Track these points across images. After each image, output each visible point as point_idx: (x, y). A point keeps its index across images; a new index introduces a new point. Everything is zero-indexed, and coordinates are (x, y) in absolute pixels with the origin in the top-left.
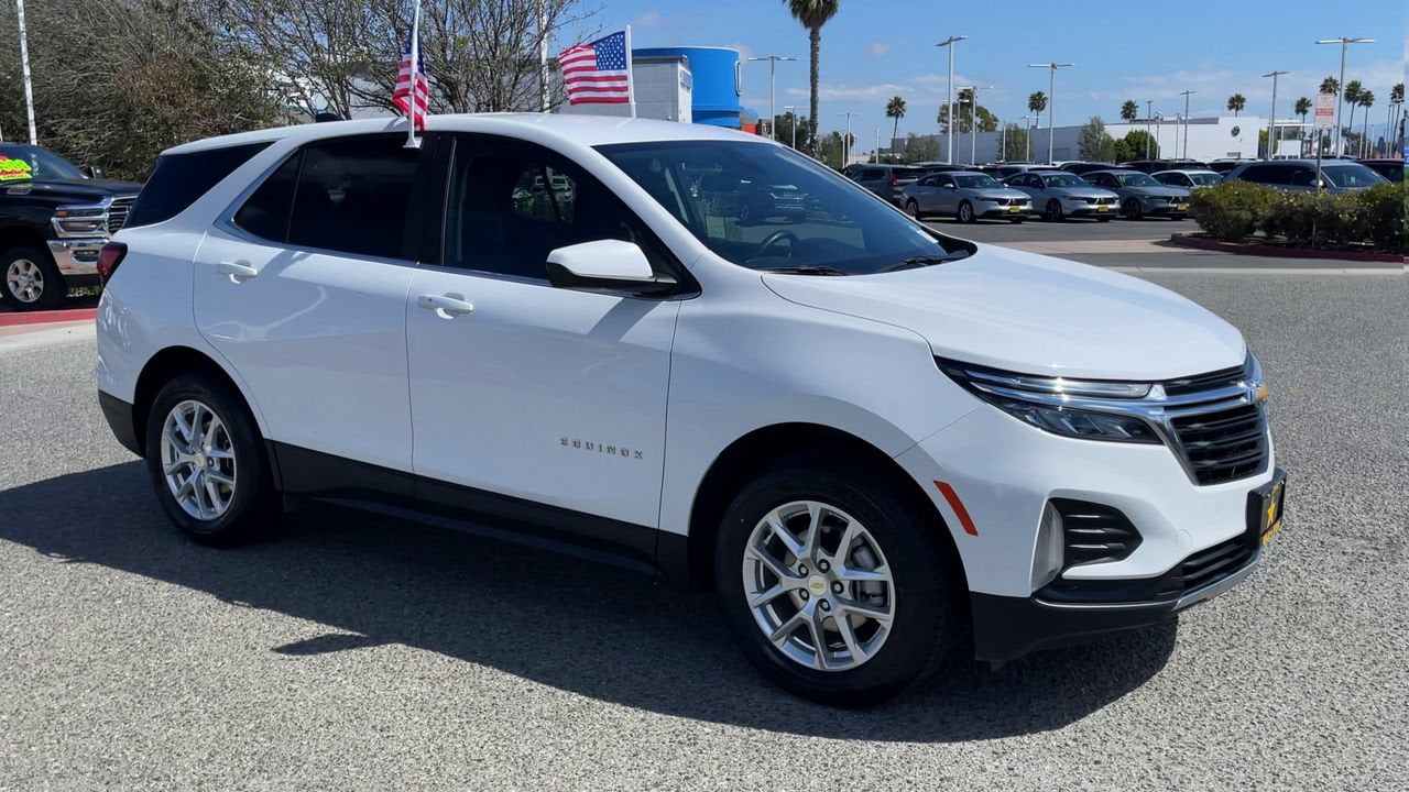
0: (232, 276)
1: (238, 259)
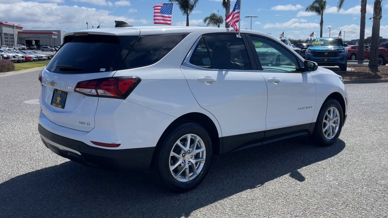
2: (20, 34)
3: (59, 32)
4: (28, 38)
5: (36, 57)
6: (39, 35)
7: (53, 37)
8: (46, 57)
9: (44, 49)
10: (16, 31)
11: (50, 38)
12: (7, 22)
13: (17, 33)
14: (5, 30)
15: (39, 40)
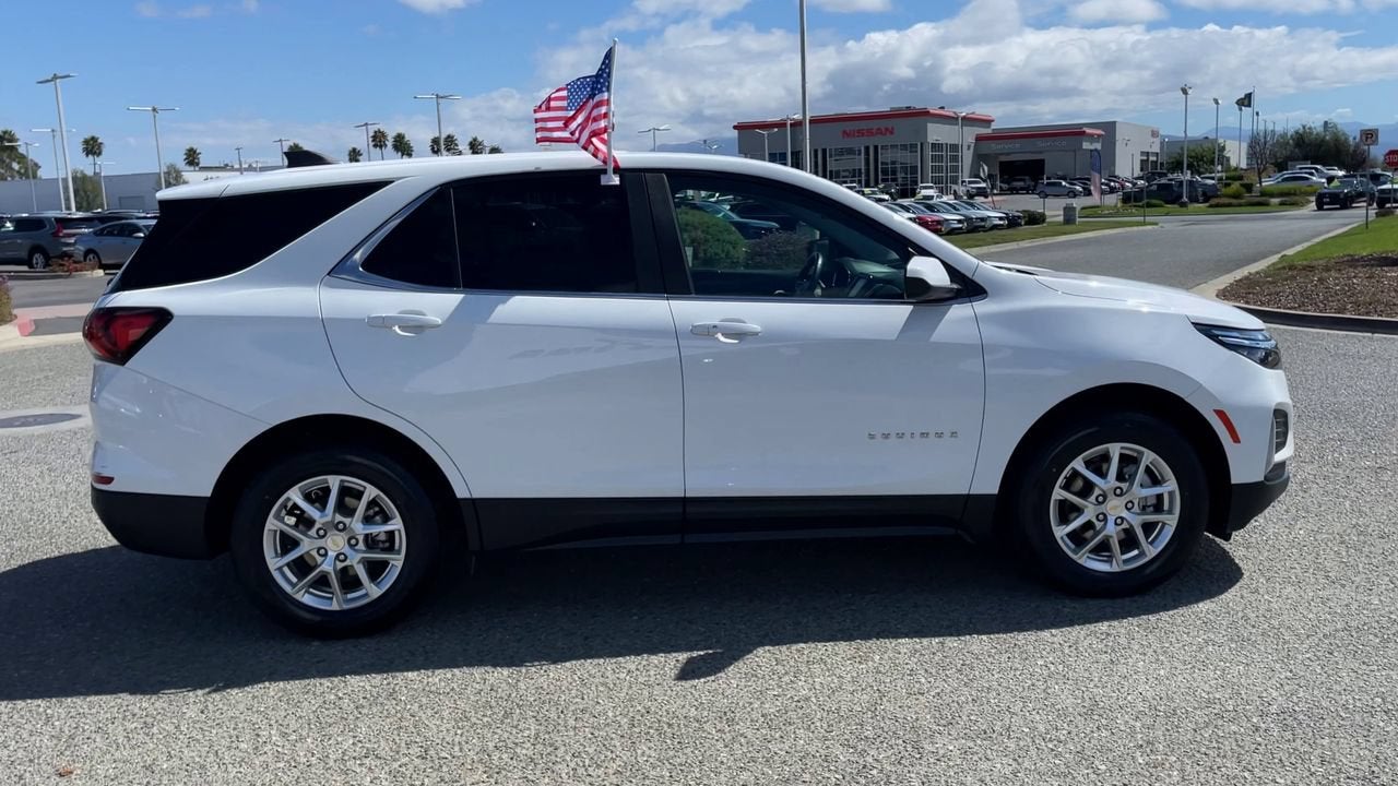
0: (396, 328)
1: (399, 310)
2: (984, 144)
3: (1110, 128)
4: (1008, 154)
5: (959, 221)
6: (1041, 143)
7: (1086, 145)
8: (1001, 219)
9: (1048, 190)
10: (970, 135)
11: (1075, 151)
12: (942, 108)
13: (971, 140)
14: (936, 133)
15: (1043, 161)
